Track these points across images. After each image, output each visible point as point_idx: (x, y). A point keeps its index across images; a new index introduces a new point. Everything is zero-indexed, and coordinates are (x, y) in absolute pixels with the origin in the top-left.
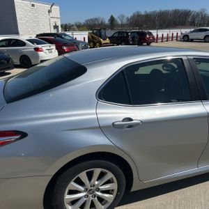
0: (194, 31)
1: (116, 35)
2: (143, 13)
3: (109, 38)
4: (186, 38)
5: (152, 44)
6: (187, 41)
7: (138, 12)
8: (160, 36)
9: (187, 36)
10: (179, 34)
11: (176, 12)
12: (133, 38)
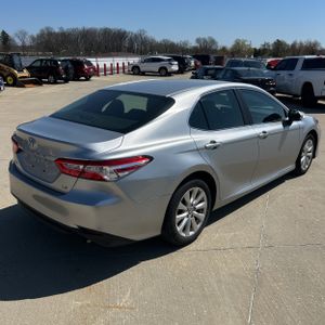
0: (145, 61)
1: (38, 64)
2: (57, 30)
3: (27, 68)
4: (136, 71)
5: (92, 78)
6: (138, 74)
7: (47, 29)
8: (101, 66)
9: (138, 67)
10: (126, 64)
12: (66, 69)
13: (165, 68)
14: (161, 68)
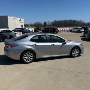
1: (44, 29)
2: (57, 21)
3: (42, 30)
4: (71, 31)
5: (58, 33)
8: (61, 30)
10: (69, 29)
11: (70, 21)
13: (79, 30)
14: (78, 30)
